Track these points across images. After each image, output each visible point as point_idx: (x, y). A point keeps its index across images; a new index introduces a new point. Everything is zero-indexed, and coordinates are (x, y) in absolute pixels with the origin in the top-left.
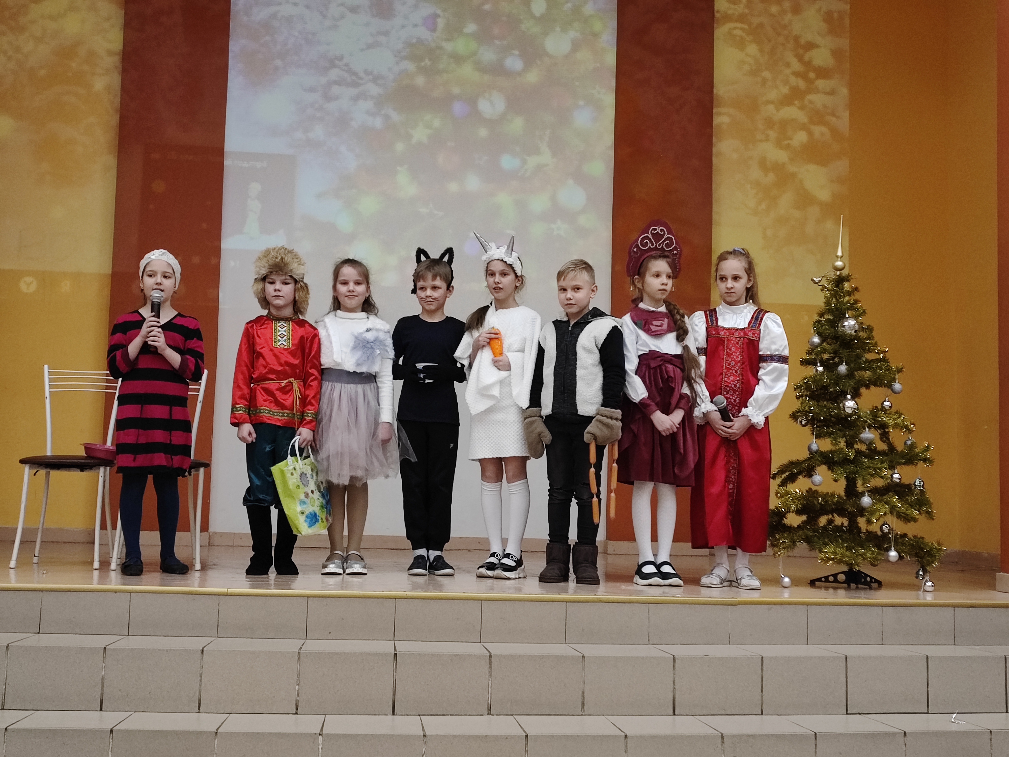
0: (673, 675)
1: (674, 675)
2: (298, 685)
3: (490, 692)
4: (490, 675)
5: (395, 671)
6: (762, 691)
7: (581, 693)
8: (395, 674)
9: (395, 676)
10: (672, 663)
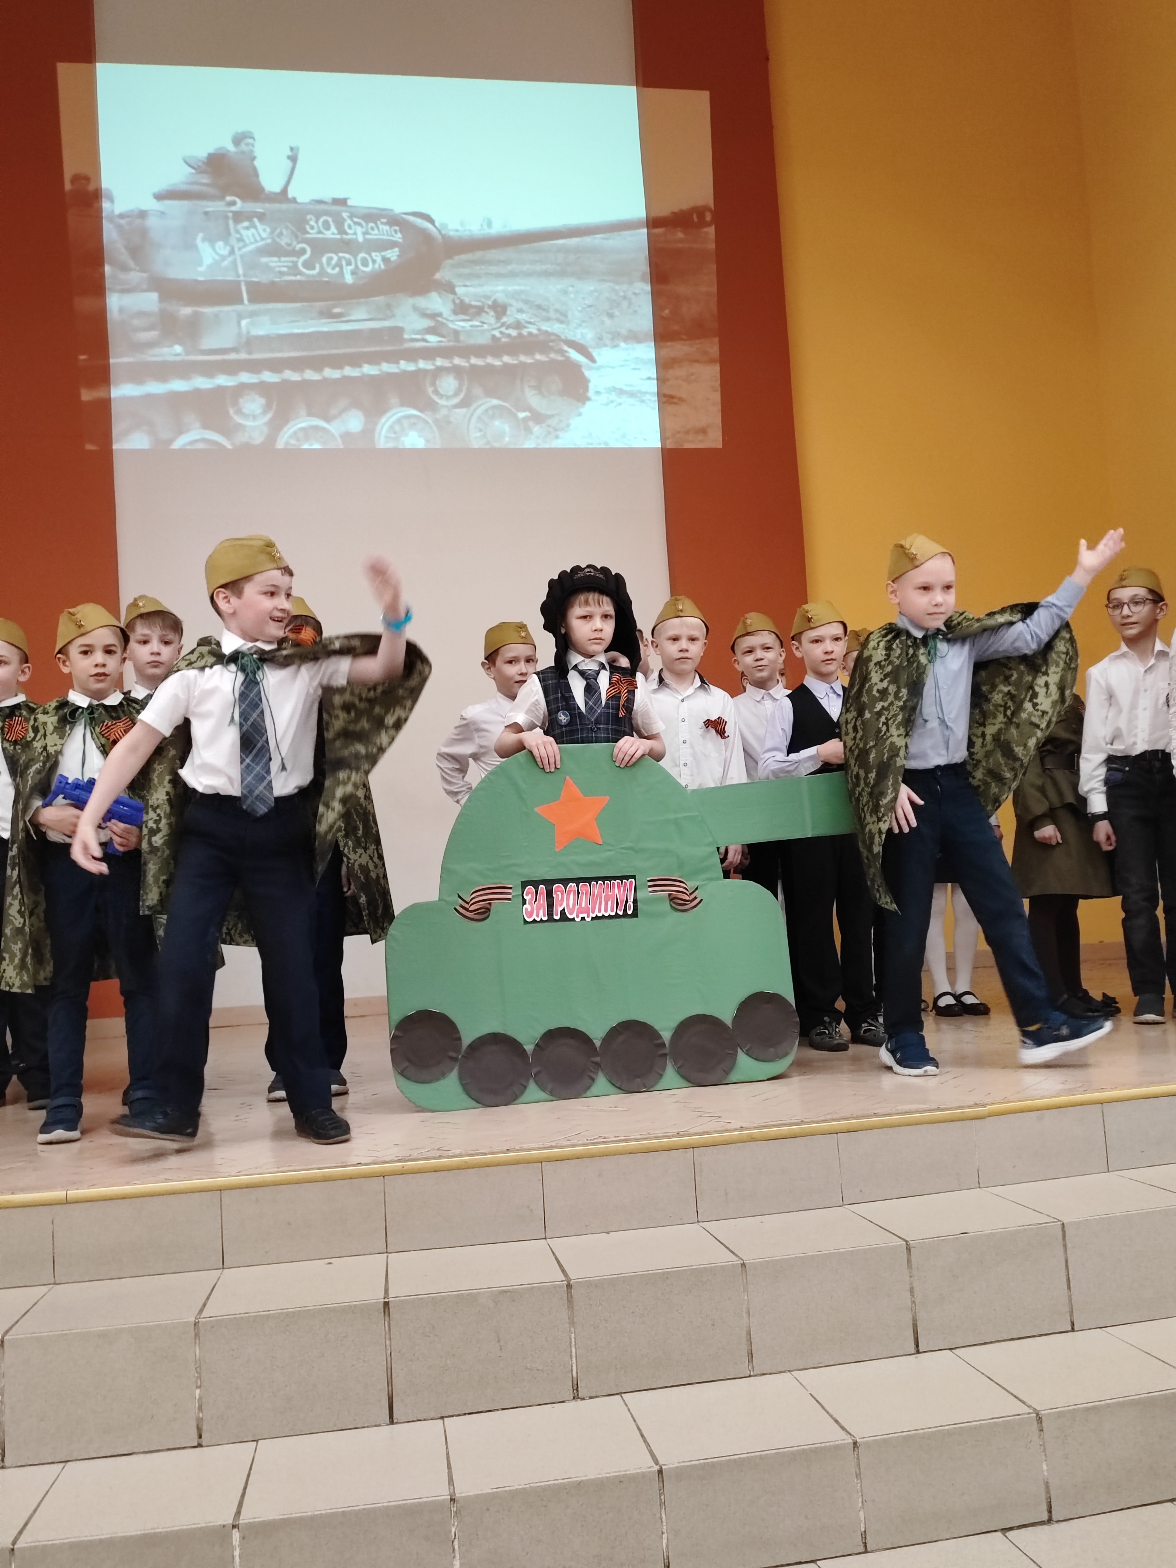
0: (908, 1278)
1: (911, 1277)
2: (197, 1387)
3: (574, 1354)
4: (572, 1323)
5: (387, 1336)
6: (1069, 1287)
7: (744, 1333)
8: (388, 1342)
9: (388, 1347)
10: (905, 1257)
